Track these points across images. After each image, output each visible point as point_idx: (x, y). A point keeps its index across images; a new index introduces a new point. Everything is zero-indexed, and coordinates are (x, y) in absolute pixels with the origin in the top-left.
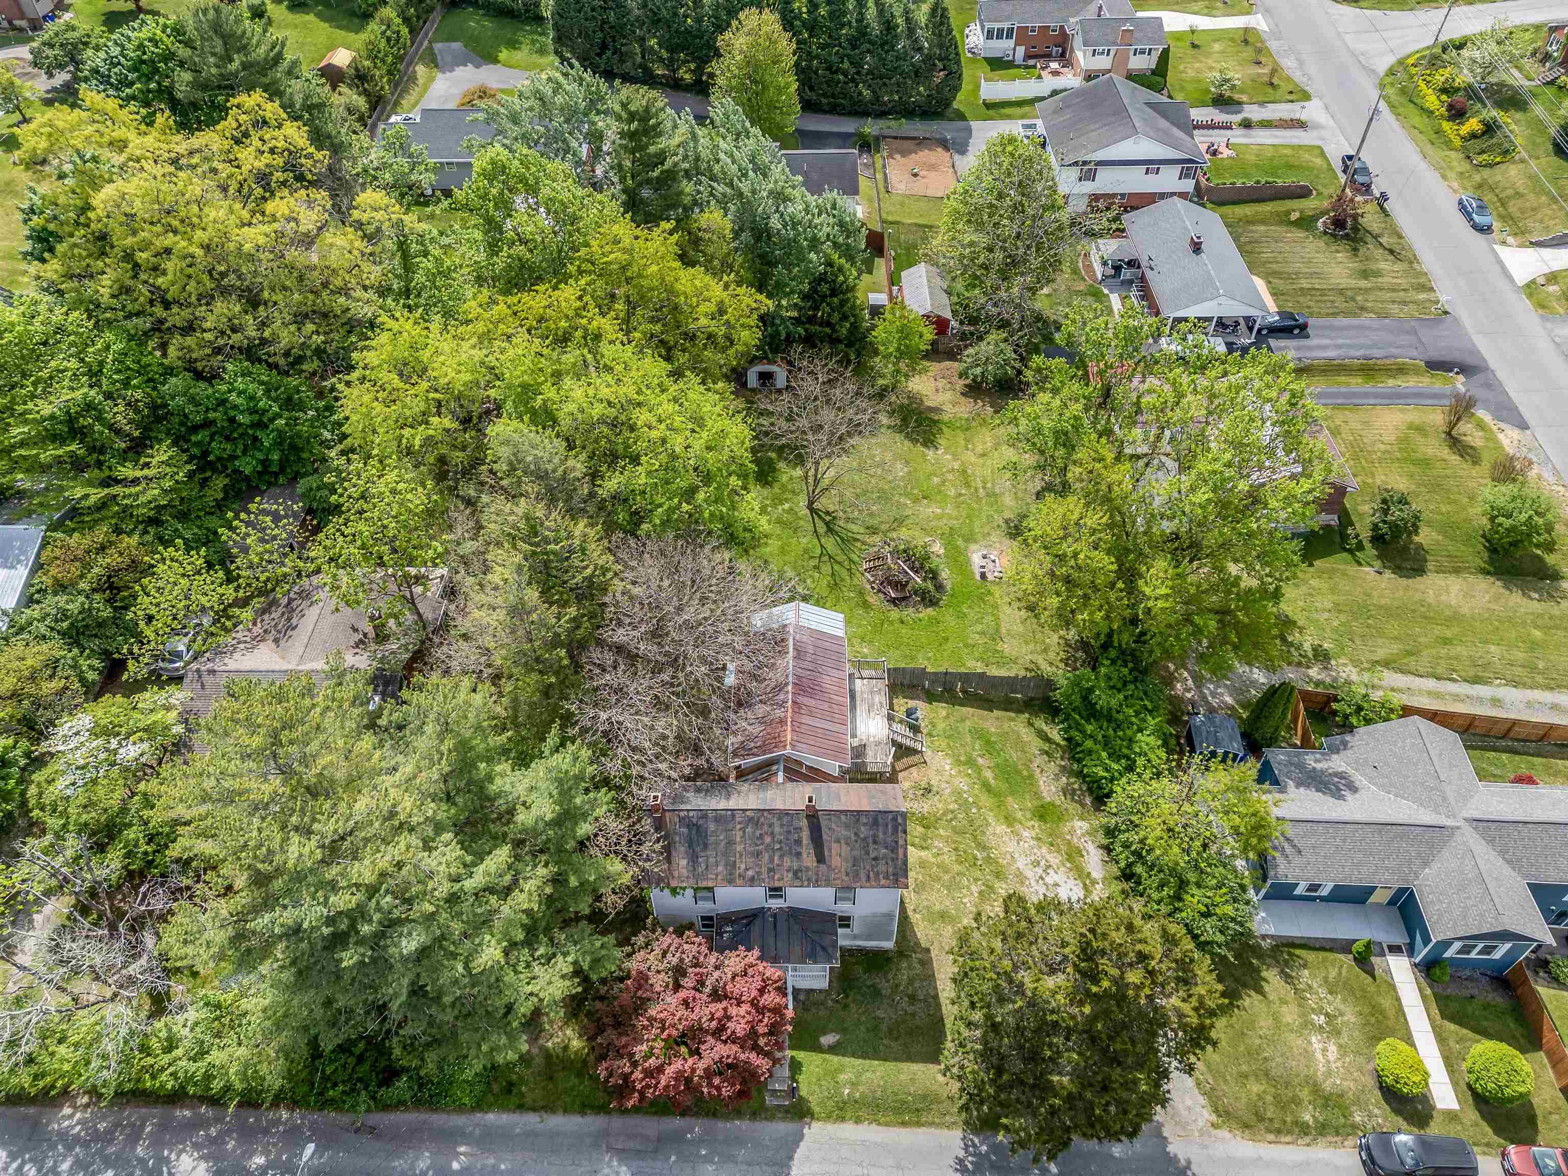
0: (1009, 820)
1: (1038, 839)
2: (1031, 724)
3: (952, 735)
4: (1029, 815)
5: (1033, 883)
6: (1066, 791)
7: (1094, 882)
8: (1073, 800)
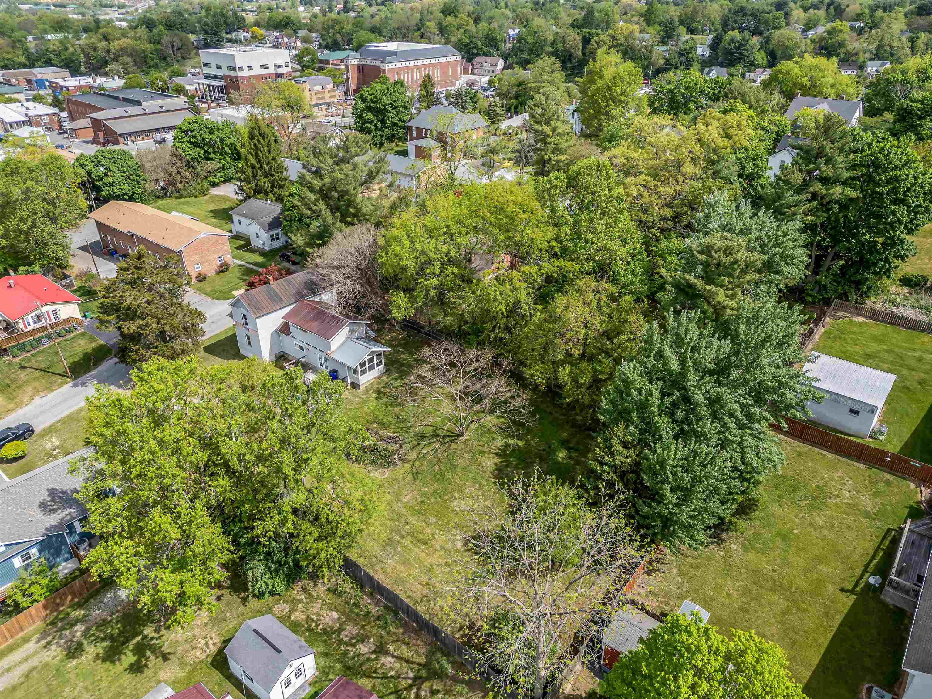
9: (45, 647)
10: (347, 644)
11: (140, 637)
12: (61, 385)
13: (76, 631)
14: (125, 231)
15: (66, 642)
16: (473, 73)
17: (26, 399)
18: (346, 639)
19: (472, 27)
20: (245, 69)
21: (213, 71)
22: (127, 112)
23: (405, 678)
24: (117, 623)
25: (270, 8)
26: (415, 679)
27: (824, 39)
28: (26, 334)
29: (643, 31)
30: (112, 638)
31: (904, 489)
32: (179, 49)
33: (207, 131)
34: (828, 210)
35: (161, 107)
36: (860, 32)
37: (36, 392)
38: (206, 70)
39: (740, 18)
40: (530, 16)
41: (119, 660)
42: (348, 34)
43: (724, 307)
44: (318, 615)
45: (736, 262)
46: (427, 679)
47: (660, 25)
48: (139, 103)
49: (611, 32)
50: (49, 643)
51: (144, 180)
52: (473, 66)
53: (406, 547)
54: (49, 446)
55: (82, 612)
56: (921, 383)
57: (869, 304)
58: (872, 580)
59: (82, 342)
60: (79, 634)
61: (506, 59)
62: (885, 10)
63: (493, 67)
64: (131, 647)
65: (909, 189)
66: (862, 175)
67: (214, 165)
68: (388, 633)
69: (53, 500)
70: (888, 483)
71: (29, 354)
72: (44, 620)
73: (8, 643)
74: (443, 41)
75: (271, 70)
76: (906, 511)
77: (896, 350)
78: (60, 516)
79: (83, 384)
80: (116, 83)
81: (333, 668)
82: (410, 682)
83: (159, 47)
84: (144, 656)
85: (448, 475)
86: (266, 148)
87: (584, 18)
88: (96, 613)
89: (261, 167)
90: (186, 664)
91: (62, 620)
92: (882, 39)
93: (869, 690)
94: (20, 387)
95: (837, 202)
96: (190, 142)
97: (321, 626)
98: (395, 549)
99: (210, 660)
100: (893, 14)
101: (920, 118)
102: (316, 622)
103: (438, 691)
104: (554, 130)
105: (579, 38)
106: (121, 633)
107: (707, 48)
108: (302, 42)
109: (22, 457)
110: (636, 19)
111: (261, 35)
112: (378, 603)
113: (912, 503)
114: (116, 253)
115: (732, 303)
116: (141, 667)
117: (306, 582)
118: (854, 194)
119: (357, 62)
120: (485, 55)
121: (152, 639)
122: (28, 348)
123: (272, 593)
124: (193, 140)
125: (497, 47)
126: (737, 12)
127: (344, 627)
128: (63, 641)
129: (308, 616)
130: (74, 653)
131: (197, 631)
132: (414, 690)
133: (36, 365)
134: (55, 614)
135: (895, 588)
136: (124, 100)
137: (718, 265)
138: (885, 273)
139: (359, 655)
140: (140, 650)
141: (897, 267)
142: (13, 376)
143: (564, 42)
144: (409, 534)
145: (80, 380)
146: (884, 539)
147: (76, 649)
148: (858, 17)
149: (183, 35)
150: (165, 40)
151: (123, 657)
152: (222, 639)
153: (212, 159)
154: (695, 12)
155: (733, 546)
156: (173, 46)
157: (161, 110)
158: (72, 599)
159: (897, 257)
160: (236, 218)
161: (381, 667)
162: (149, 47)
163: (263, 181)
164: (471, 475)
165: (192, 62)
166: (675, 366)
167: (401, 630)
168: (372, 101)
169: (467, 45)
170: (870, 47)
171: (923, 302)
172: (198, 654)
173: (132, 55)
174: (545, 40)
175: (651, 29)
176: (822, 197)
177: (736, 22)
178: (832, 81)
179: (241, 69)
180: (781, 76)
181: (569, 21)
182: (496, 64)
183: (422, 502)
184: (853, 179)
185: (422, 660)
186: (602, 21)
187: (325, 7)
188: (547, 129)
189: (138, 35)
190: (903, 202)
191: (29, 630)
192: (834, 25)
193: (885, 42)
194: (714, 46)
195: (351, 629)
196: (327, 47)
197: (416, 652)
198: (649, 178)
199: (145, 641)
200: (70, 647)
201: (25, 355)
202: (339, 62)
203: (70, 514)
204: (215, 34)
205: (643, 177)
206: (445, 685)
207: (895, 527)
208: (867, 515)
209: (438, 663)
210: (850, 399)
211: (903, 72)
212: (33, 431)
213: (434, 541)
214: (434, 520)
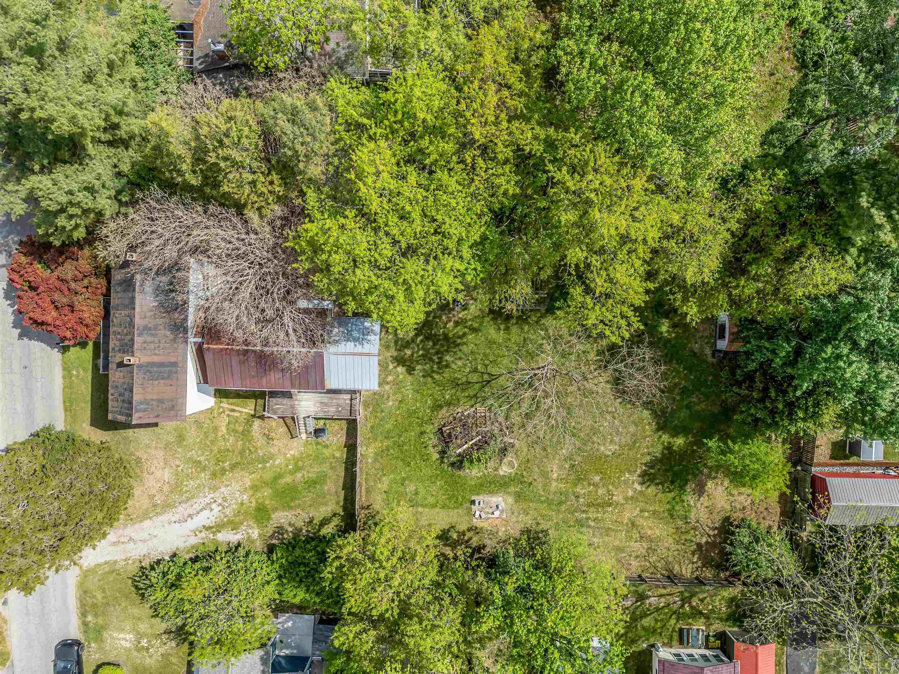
0: (255, 488)
1: (242, 504)
2: (334, 515)
3: (319, 459)
4: (260, 501)
5: (211, 496)
6: (280, 530)
7: (214, 533)
8: (275, 532)
213: (615, 498)
214: (597, 478)
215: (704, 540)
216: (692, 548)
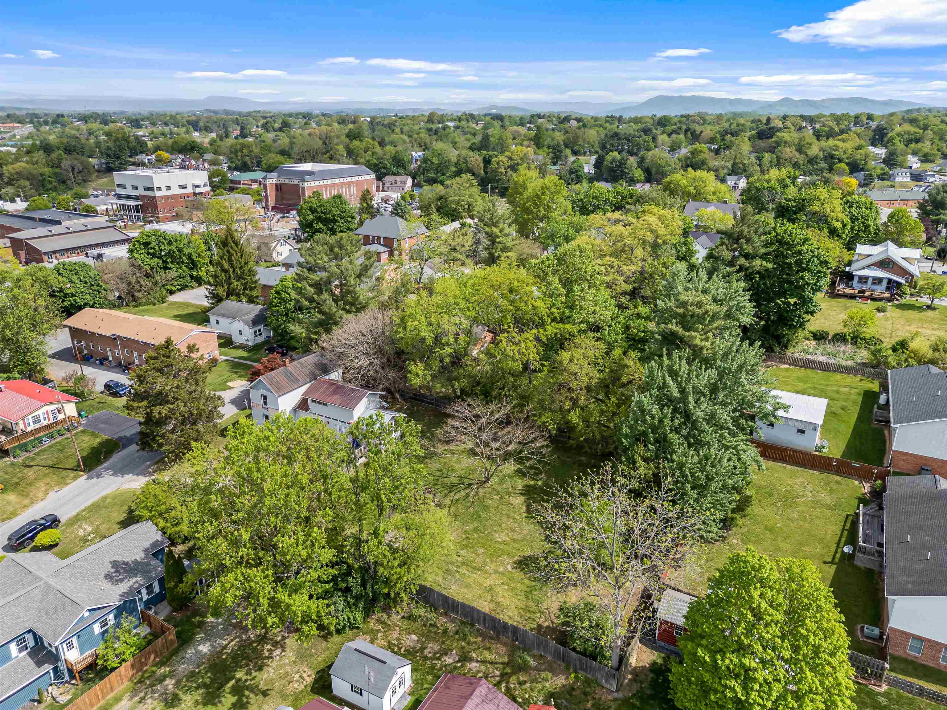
9: (140, 702)
10: (432, 659)
11: (233, 681)
12: (75, 478)
13: (167, 685)
14: (109, 334)
15: (161, 695)
16: (383, 191)
17: (40, 495)
18: (429, 655)
19: (378, 150)
20: (164, 189)
21: (129, 191)
22: (50, 231)
23: (493, 677)
24: (206, 673)
25: (163, 134)
26: (502, 676)
27: (689, 158)
28: (26, 434)
29: (535, 153)
30: (205, 686)
31: (850, 485)
32: (80, 172)
33: (165, 242)
34: (752, 279)
35: (86, 226)
36: (717, 152)
37: (49, 487)
38: (120, 191)
39: (615, 142)
40: (428, 141)
41: (220, 702)
42: (257, 157)
43: (702, 348)
44: (398, 639)
45: (707, 312)
46: (513, 673)
47: (548, 148)
48: (59, 223)
49: (507, 153)
50: (143, 698)
51: (105, 290)
52: (384, 184)
53: (464, 574)
54: (81, 533)
55: (168, 669)
56: (843, 408)
57: (789, 353)
58: (846, 549)
59: (86, 438)
60: (170, 687)
61: (414, 178)
62: (732, 134)
63: (402, 185)
64: (228, 690)
65: (810, 260)
66: (774, 251)
67: (172, 274)
68: (468, 643)
69: (117, 571)
70: (838, 483)
71: (31, 454)
72: (131, 680)
73: (99, 705)
74: (351, 162)
75: (190, 190)
76: (857, 501)
77: (819, 387)
78: (129, 585)
79: (99, 476)
80: (20, 205)
81: (425, 679)
82: (498, 679)
83: (57, 170)
84: (244, 695)
85: (483, 515)
86: (239, 254)
87: (481, 142)
88: (182, 668)
89: (234, 270)
90: (288, 696)
91: (148, 678)
92: (735, 158)
93: (862, 629)
94: (31, 484)
95: (758, 272)
96: (148, 253)
97: (403, 649)
98: (454, 577)
99: (309, 689)
100: (739, 138)
101: (795, 213)
102: (398, 646)
103: (525, 682)
104: (501, 231)
105: (480, 159)
106: (213, 681)
107: (592, 167)
108: (210, 165)
109: (56, 545)
110: (526, 143)
111: (167, 158)
112: (453, 621)
113: (859, 495)
114: (92, 357)
115: (707, 344)
116: (245, 704)
117: (380, 615)
118: (770, 266)
119: (274, 181)
120: (394, 174)
121: (246, 680)
122: (30, 447)
123: (352, 627)
124: (151, 251)
125: (404, 167)
126: (612, 137)
127: (426, 645)
128: (156, 695)
129: (389, 642)
130: (172, 703)
131: (288, 669)
132: (504, 685)
133: (43, 463)
134: (140, 673)
135: (864, 553)
136: (41, 220)
137: (692, 316)
138: (800, 326)
139: (446, 666)
140: (238, 690)
141: (808, 321)
142: (20, 475)
143: (466, 162)
144: (463, 564)
145: (93, 472)
146: (845, 522)
147: (172, 699)
148: (712, 141)
149: (84, 158)
150: (66, 163)
151: (223, 699)
152: (316, 671)
153: (170, 269)
154: (576, 137)
155: (735, 541)
156: (73, 169)
157: (85, 228)
158: (155, 658)
159: (807, 312)
160: (213, 319)
161: (468, 672)
162: (47, 170)
163: (235, 283)
164: (504, 512)
165: (93, 184)
166: (676, 393)
167: (480, 639)
168: (322, 212)
169: (376, 165)
170: (727, 164)
171: (829, 350)
172: (296, 686)
173: (28, 179)
174: (449, 161)
175: (540, 152)
176: (747, 269)
177: (612, 145)
178: (713, 190)
179: (159, 189)
180: (672, 186)
181: (468, 145)
182: (405, 183)
183: (467, 538)
184: (766, 254)
185: (506, 659)
186: (497, 144)
187: (222, 132)
188: (496, 230)
189: (35, 160)
190: (806, 269)
191: (119, 689)
192: (695, 146)
193: (738, 160)
194: (598, 165)
195: (432, 647)
196: (236, 169)
197: (497, 653)
198: (613, 259)
199: (240, 683)
200: (166, 699)
201: (27, 455)
202: (250, 182)
203: (137, 582)
204: (118, 158)
205: (608, 258)
206: (530, 676)
207: (852, 513)
208: (829, 507)
209: (521, 658)
210: (797, 420)
211: (768, 181)
212: (59, 522)
213: (487, 567)
214: (481, 550)
215: (546, 624)
216: (532, 626)
